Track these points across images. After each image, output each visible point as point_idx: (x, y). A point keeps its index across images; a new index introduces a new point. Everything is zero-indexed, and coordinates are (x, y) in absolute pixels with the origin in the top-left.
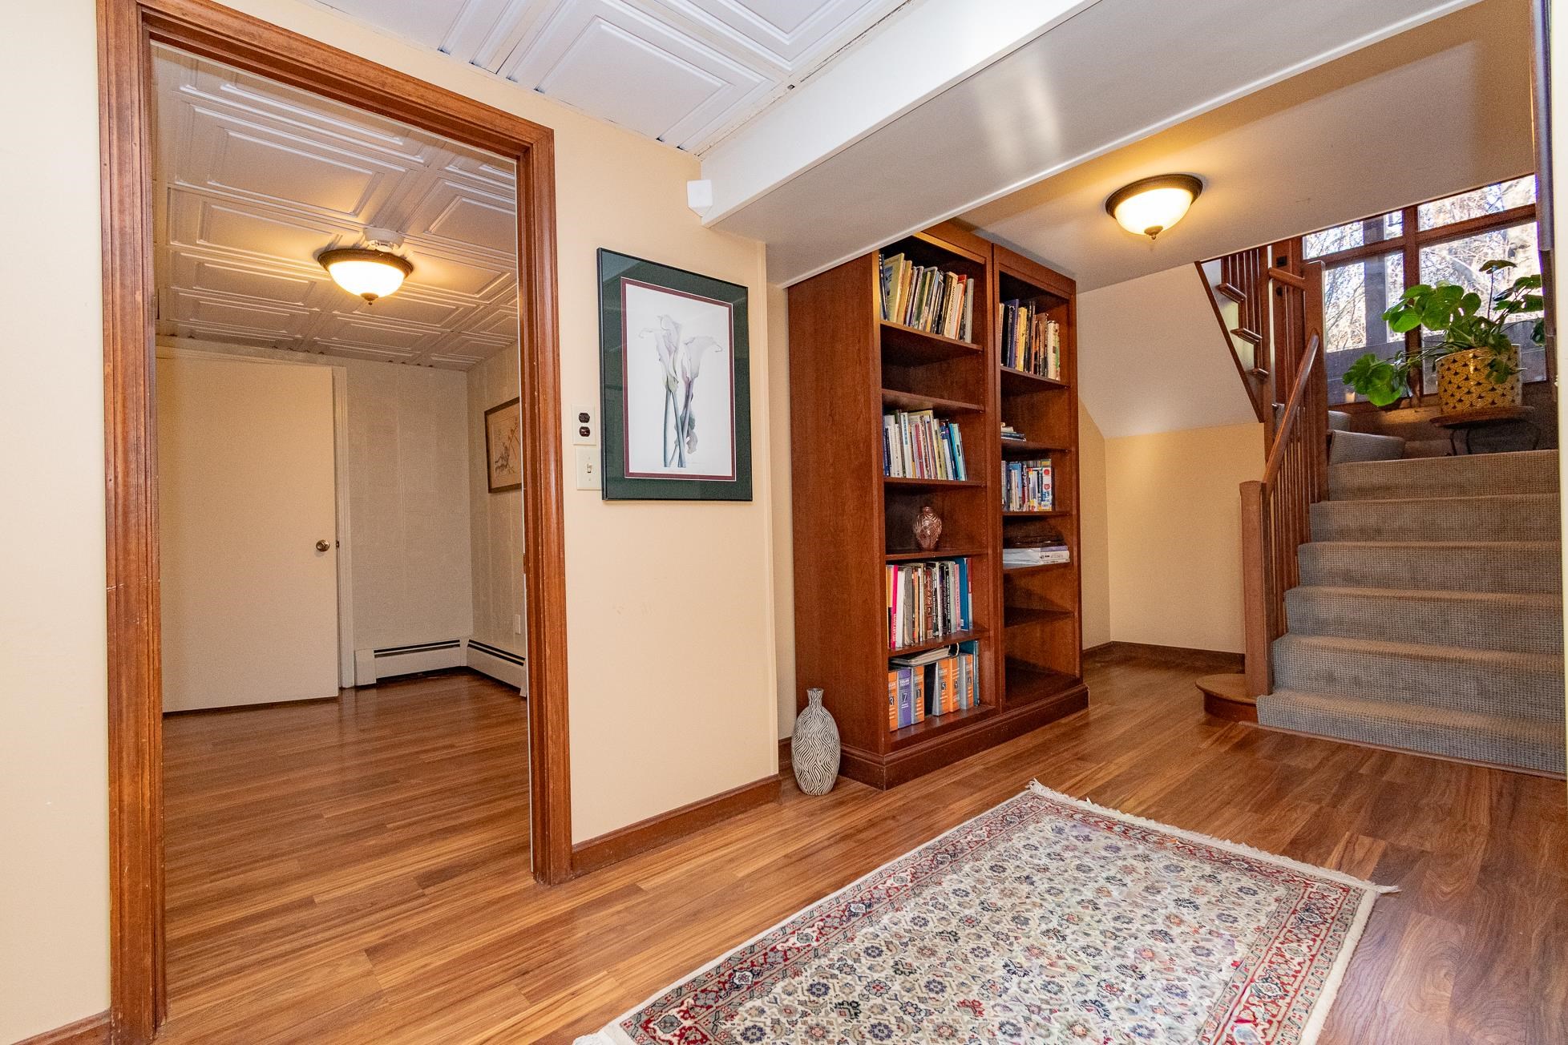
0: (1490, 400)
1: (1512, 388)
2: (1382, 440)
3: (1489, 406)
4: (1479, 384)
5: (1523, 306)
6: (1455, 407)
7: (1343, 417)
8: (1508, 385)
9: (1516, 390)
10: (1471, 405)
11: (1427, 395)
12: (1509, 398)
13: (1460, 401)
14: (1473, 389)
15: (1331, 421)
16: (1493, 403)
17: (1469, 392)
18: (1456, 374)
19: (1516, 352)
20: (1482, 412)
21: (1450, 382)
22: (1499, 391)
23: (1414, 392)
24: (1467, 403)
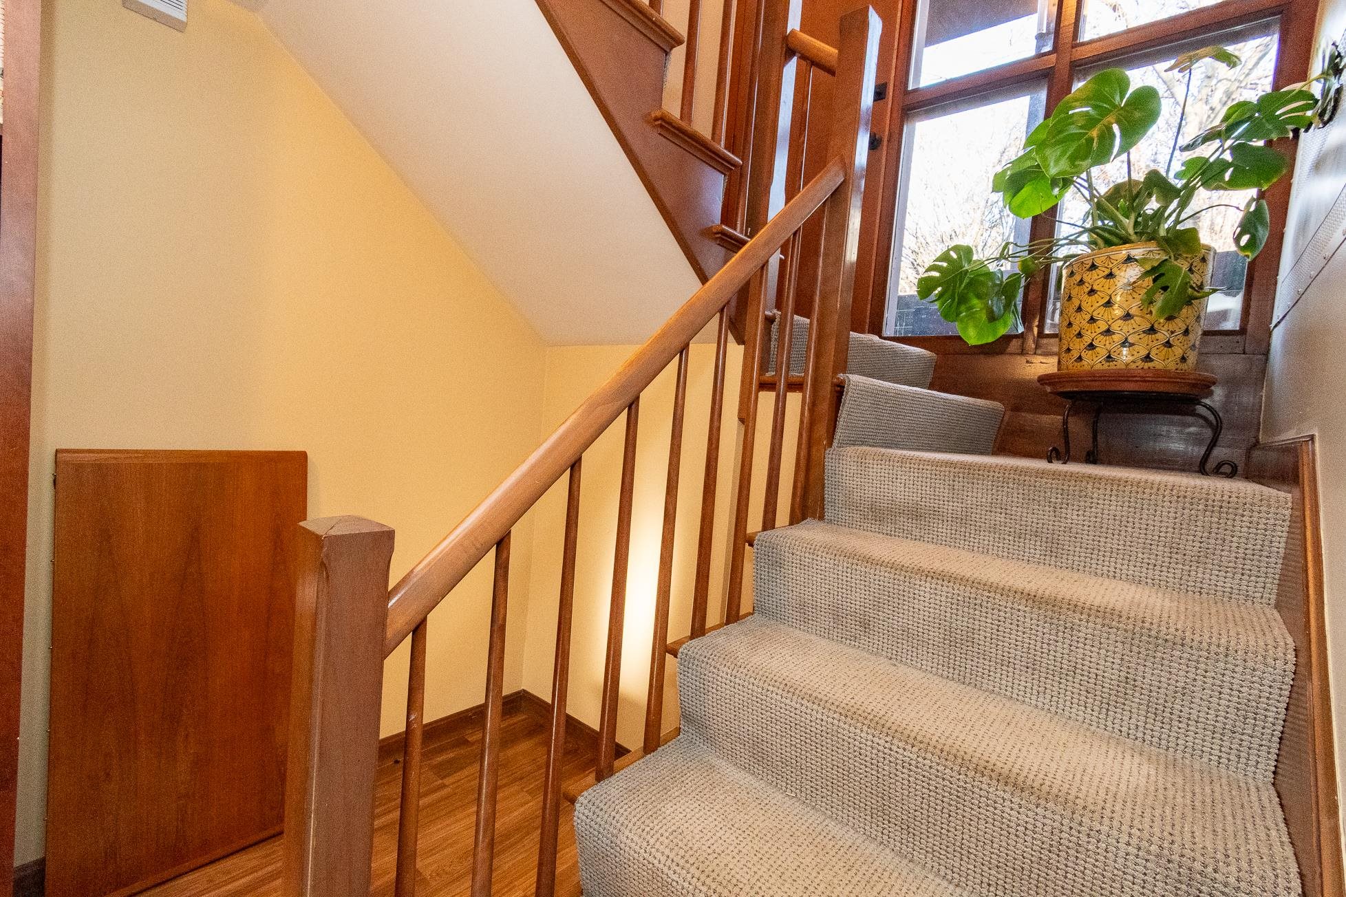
0: (1144, 353)
1: (1186, 332)
2: (960, 405)
3: (1140, 364)
4: (1128, 316)
5: (1227, 176)
6: (1080, 358)
7: (920, 357)
8: (1179, 325)
9: (1191, 336)
10: (1109, 358)
11: (1049, 336)
12: (1178, 351)
13: (1091, 346)
14: (1115, 327)
15: (853, 358)
16: (1148, 358)
17: (1108, 332)
18: (1092, 292)
19: (1204, 260)
20: (1125, 375)
21: (1079, 309)
22: (1163, 336)
23: (1029, 328)
24: (1102, 352)
